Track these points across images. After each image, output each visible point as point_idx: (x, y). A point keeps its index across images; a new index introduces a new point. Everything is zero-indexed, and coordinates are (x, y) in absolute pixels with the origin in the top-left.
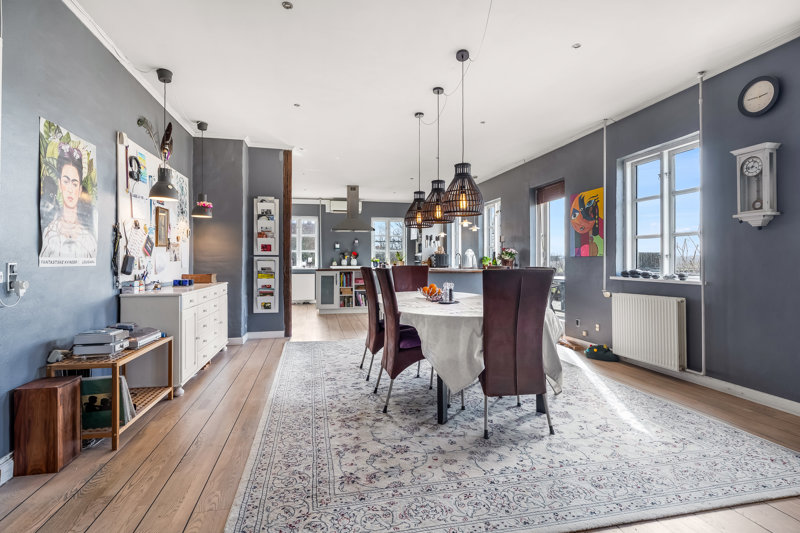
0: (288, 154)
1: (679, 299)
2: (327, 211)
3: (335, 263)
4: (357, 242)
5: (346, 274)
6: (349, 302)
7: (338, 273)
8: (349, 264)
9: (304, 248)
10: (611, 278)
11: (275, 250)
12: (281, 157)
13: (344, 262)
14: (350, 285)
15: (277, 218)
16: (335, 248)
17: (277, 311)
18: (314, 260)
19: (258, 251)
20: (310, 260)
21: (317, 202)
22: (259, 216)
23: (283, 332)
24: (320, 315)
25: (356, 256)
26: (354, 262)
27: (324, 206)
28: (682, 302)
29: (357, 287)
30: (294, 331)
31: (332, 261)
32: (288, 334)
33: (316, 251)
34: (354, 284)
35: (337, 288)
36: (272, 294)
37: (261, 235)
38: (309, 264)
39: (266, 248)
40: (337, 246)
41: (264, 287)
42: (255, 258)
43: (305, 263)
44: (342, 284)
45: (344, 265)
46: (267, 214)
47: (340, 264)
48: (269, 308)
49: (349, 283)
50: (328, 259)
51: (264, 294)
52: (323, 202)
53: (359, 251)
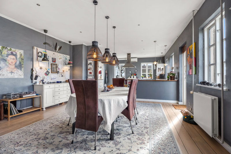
1: (214, 97)
3: (129, 77)
4: (136, 71)
10: (197, 85)
11: (93, 74)
13: (132, 77)
15: (93, 65)
19: (89, 74)
22: (89, 64)
25: (136, 75)
26: (135, 77)
28: (215, 99)
37: (89, 69)
39: (90, 73)
42: (88, 76)
45: (132, 78)
46: (91, 64)
47: (131, 77)
52: (126, 59)
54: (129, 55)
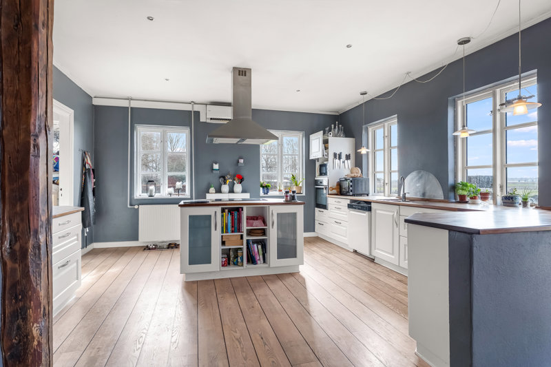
2: (202, 119)
3: (212, 190)
4: (242, 161)
5: (231, 211)
6: (236, 257)
7: (219, 209)
8: (231, 191)
13: (225, 188)
14: (239, 230)
16: (212, 170)
18: (184, 186)
20: (179, 184)
21: (188, 108)
25: (241, 180)
26: (238, 188)
27: (197, 114)
29: (250, 232)
31: (209, 186)
33: (187, 174)
34: (245, 227)
35: (216, 236)
38: (177, 190)
40: (216, 167)
43: (171, 190)
44: (225, 229)
45: (226, 193)
47: (219, 191)
49: (237, 227)
50: (204, 185)
52: (197, 108)
53: (244, 173)
54: (242, 74)
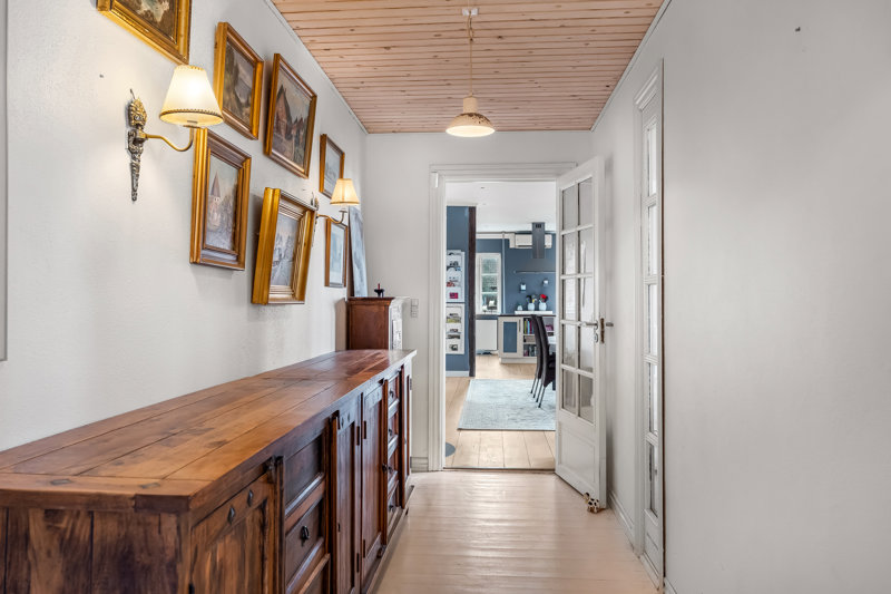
0: (472, 210)
2: (512, 246)
3: (520, 308)
4: (546, 282)
6: (533, 351)
7: (522, 319)
8: (537, 309)
9: (484, 290)
11: (462, 298)
12: (467, 213)
13: (532, 306)
15: (463, 269)
16: (520, 290)
17: (463, 352)
18: (496, 303)
20: (492, 303)
21: (500, 237)
22: (448, 267)
23: (468, 372)
24: (502, 364)
25: (545, 299)
26: (543, 306)
27: (507, 241)
30: (477, 373)
31: (518, 305)
32: (472, 374)
33: (498, 294)
35: (520, 335)
36: (459, 337)
37: (449, 284)
38: (491, 308)
39: (454, 295)
40: (523, 287)
41: (453, 330)
43: (485, 307)
44: (525, 331)
45: (531, 310)
46: (455, 265)
47: (526, 309)
48: (456, 349)
50: (513, 303)
51: (452, 337)
52: (506, 236)
53: (548, 293)
54: (538, 227)
